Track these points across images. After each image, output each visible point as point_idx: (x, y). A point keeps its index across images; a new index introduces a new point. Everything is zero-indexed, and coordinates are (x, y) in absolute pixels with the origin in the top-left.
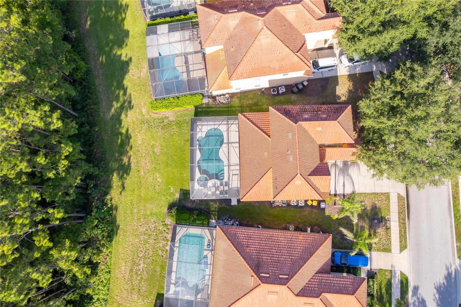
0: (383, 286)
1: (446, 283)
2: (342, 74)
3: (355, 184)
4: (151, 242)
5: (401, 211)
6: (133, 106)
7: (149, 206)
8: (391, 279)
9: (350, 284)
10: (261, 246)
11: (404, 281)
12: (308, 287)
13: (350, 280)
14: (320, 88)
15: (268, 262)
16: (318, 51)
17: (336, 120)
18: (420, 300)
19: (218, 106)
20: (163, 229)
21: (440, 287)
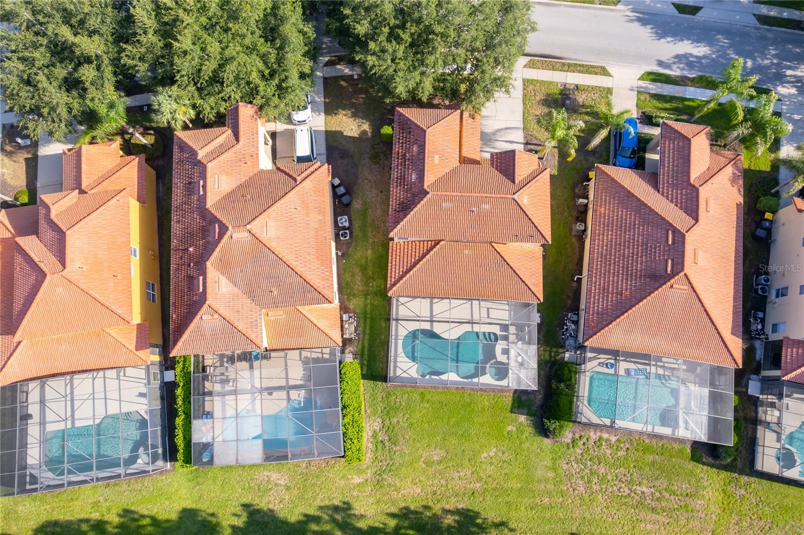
0: (660, 105)
1: (652, 26)
2: (323, 124)
3: (508, 126)
4: (602, 470)
5: (551, 67)
6: (344, 503)
7: (539, 473)
8: (649, 93)
9: (674, 143)
10: (618, 272)
11: (652, 77)
12: (681, 203)
13: (667, 143)
14: (345, 161)
15: (646, 262)
16: (278, 156)
17: (425, 131)
18: (676, 60)
19: (361, 336)
20: (582, 447)
21: (656, 33)
